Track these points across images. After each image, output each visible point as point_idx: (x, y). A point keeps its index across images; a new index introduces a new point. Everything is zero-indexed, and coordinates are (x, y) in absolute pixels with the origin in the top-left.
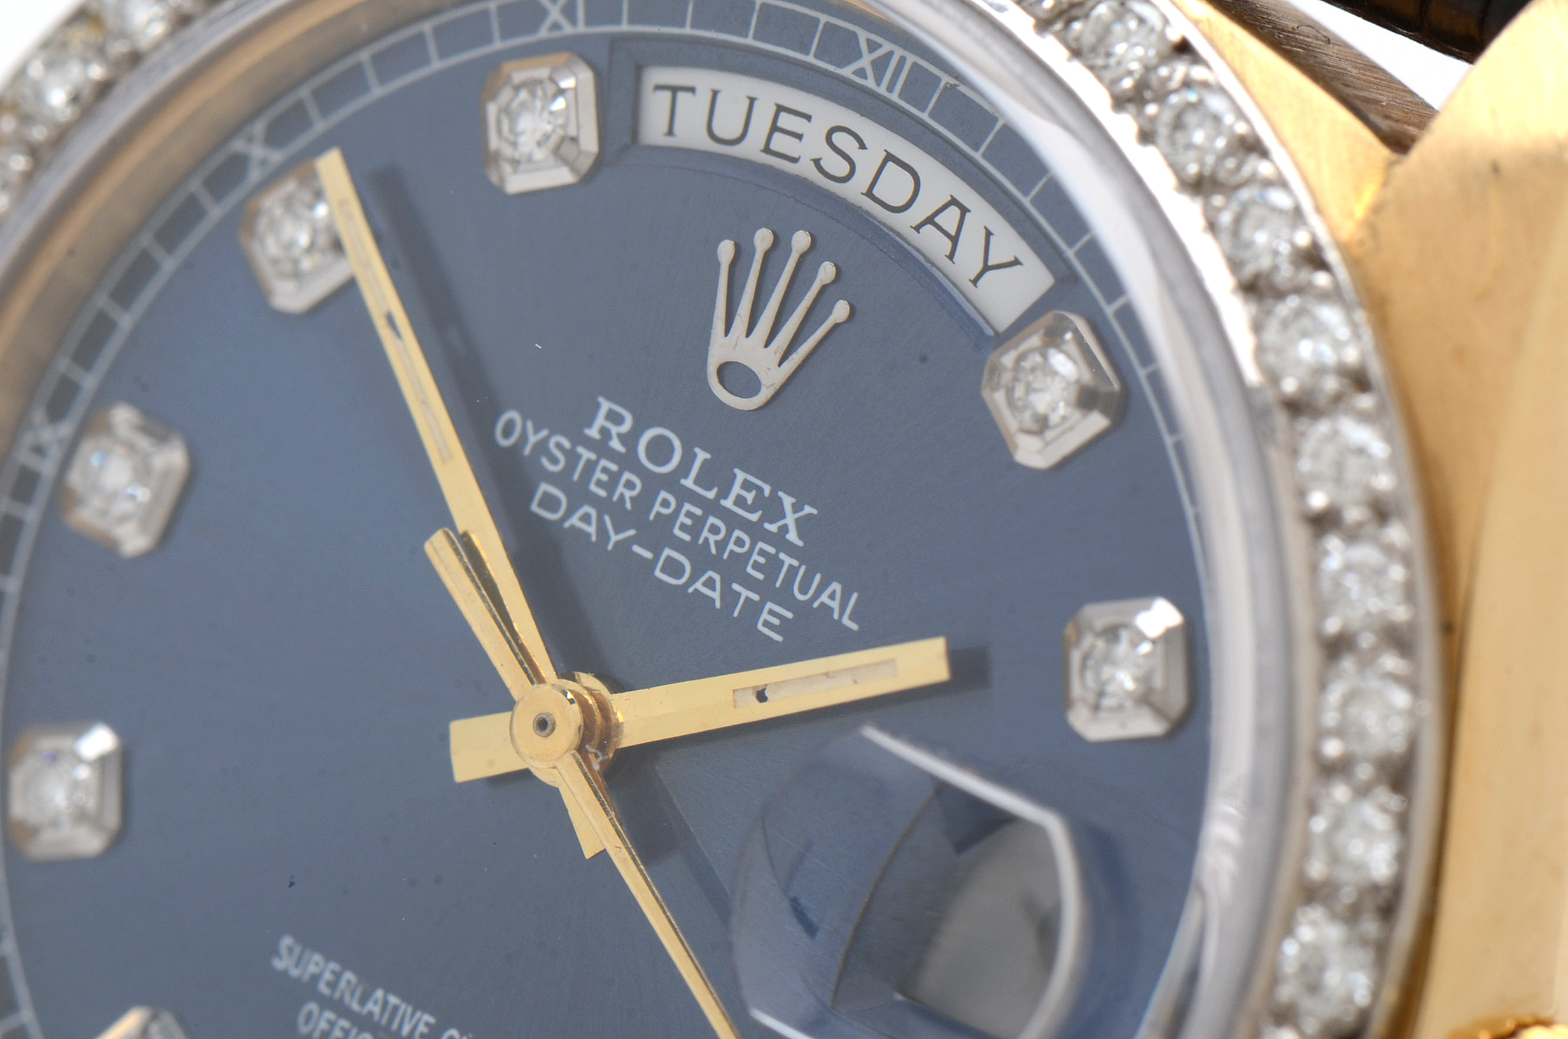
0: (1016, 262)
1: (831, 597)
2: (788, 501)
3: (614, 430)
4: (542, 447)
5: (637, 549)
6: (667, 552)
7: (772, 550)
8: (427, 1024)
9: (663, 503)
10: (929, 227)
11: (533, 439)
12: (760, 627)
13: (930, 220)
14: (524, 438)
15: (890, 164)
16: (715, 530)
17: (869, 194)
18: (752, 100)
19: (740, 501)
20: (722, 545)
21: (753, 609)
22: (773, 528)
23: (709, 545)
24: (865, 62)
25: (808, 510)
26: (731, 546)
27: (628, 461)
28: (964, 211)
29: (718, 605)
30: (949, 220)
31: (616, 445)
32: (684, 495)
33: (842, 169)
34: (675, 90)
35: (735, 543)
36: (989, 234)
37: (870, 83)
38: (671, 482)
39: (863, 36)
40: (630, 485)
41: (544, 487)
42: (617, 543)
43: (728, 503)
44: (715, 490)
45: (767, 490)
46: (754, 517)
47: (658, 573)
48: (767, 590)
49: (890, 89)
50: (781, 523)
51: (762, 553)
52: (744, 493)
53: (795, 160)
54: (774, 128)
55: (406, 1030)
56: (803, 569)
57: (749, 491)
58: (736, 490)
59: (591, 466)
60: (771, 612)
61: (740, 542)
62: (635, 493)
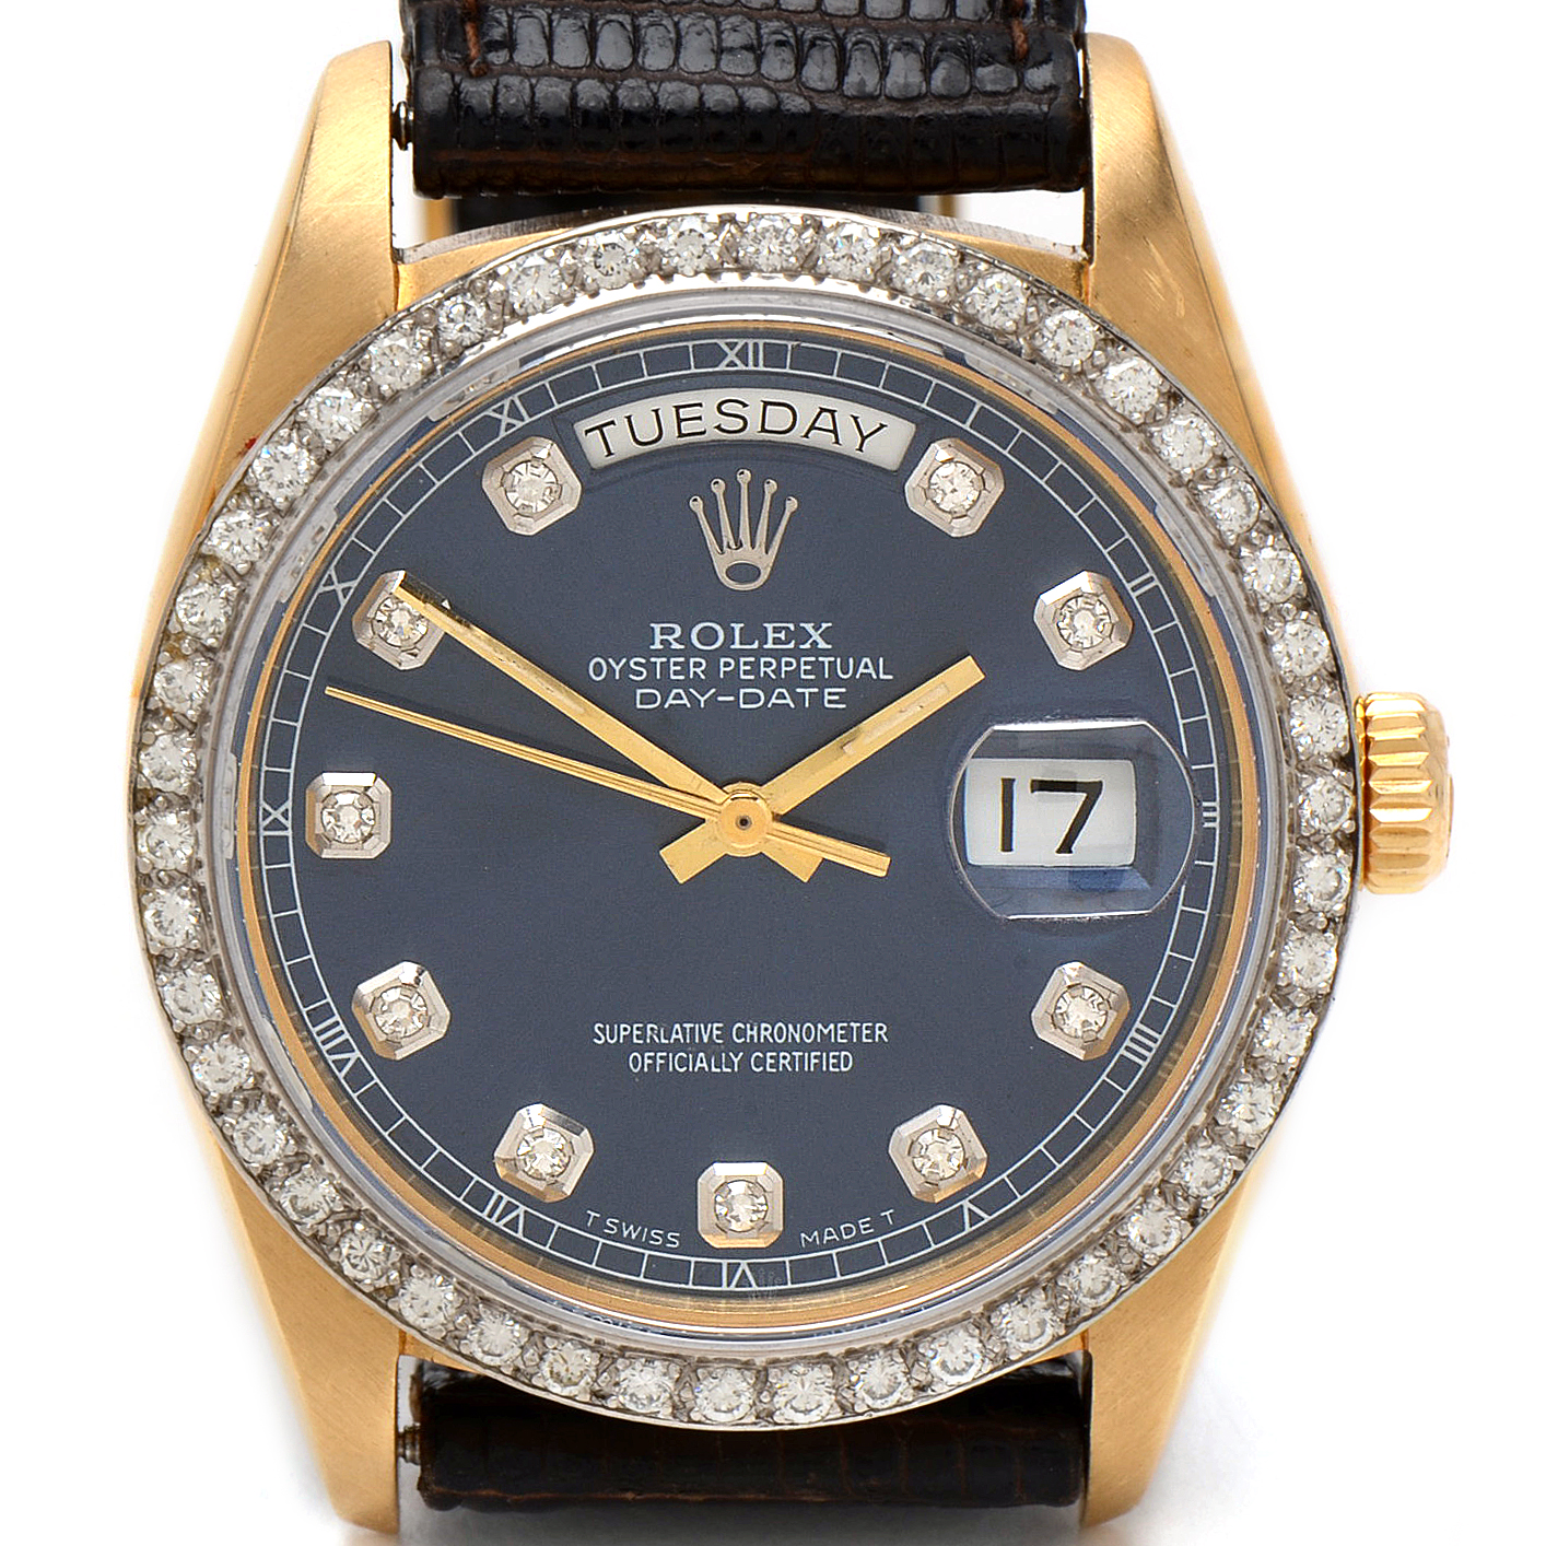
0: (882, 426)
1: (866, 667)
2: (809, 627)
3: (670, 638)
4: (626, 669)
5: (720, 699)
6: (742, 691)
7: (813, 659)
8: (718, 1029)
9: (725, 665)
10: (813, 431)
11: (617, 668)
12: (827, 705)
13: (812, 427)
14: (611, 670)
15: (769, 407)
16: (768, 665)
17: (764, 430)
18: (656, 411)
19: (776, 641)
20: (777, 671)
21: (817, 699)
22: (807, 646)
23: (769, 676)
24: (731, 356)
25: (824, 625)
26: (784, 669)
27: (690, 651)
28: (832, 412)
29: (792, 706)
30: (825, 421)
31: (676, 646)
32: (737, 654)
33: (738, 424)
34: (600, 428)
35: (786, 666)
36: (855, 418)
37: (741, 367)
38: (725, 650)
39: (722, 343)
40: (697, 665)
41: (639, 692)
42: (705, 701)
43: (770, 645)
44: (757, 642)
45: (792, 627)
46: (791, 645)
47: (742, 706)
48: (821, 683)
49: (756, 365)
50: (810, 641)
51: (806, 663)
52: (776, 635)
53: (704, 433)
54: (680, 421)
55: (706, 1040)
56: (839, 660)
57: (780, 632)
58: (771, 635)
59: (665, 666)
60: (830, 694)
61: (789, 664)
62: (703, 668)
